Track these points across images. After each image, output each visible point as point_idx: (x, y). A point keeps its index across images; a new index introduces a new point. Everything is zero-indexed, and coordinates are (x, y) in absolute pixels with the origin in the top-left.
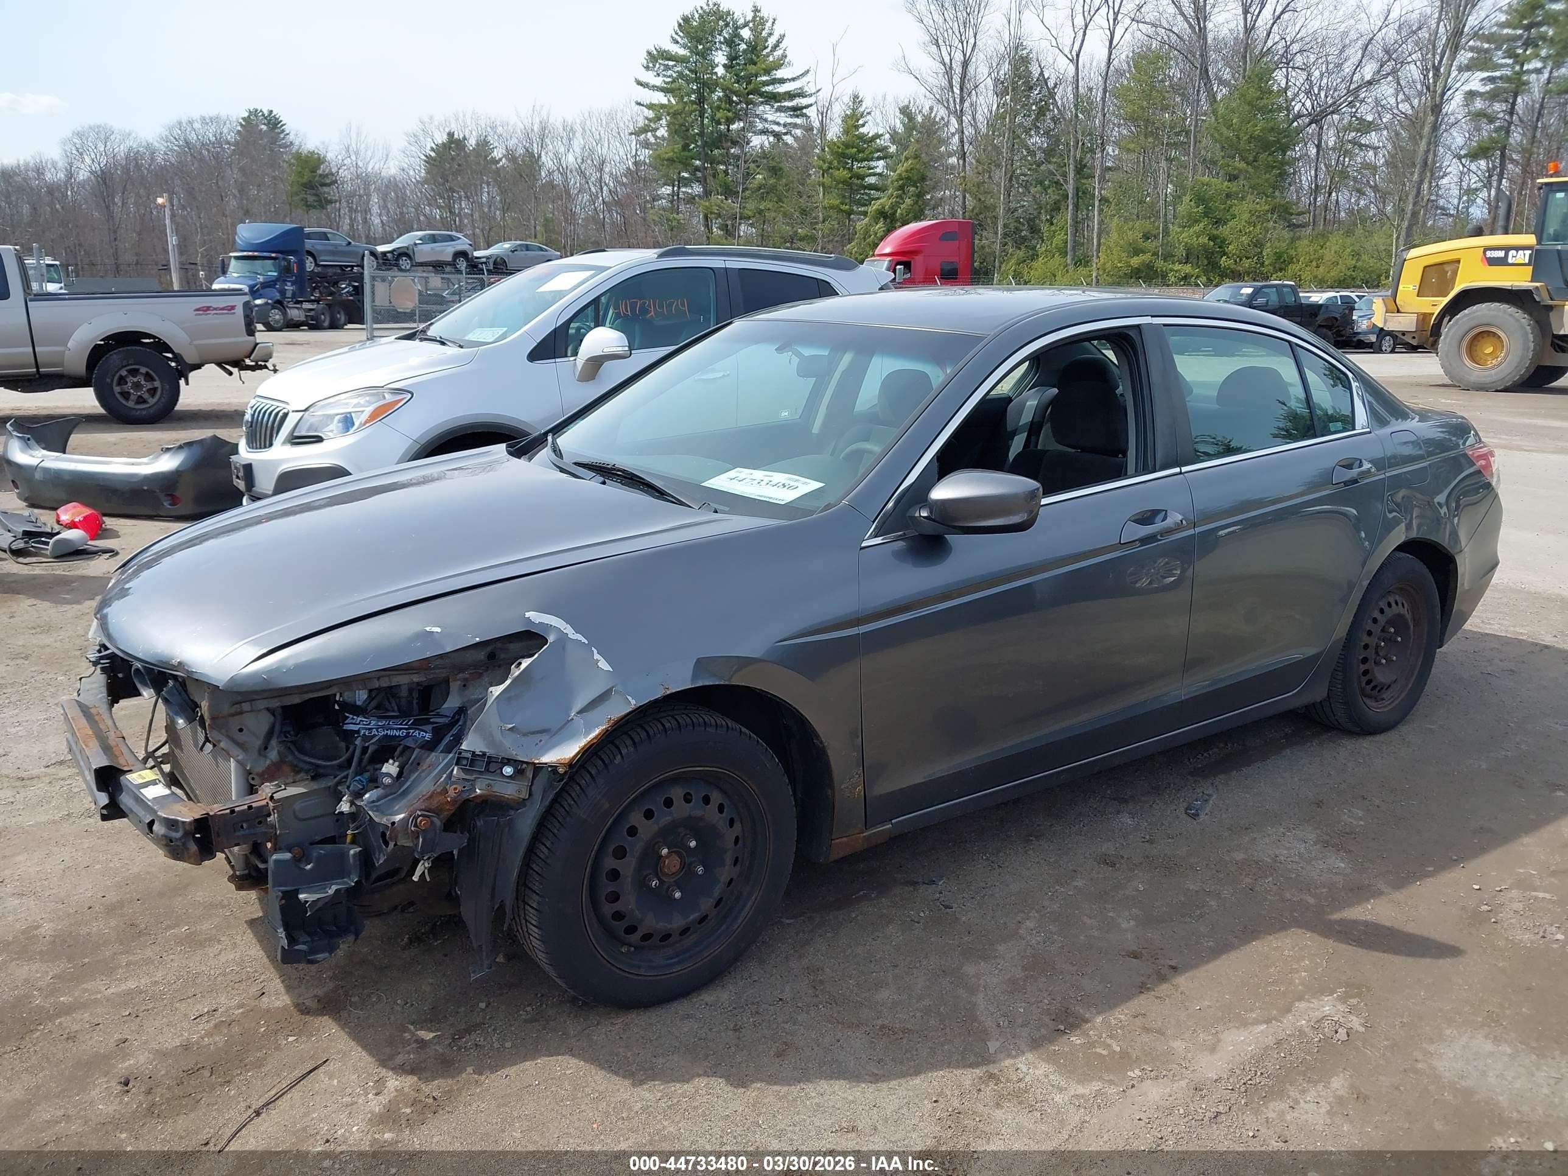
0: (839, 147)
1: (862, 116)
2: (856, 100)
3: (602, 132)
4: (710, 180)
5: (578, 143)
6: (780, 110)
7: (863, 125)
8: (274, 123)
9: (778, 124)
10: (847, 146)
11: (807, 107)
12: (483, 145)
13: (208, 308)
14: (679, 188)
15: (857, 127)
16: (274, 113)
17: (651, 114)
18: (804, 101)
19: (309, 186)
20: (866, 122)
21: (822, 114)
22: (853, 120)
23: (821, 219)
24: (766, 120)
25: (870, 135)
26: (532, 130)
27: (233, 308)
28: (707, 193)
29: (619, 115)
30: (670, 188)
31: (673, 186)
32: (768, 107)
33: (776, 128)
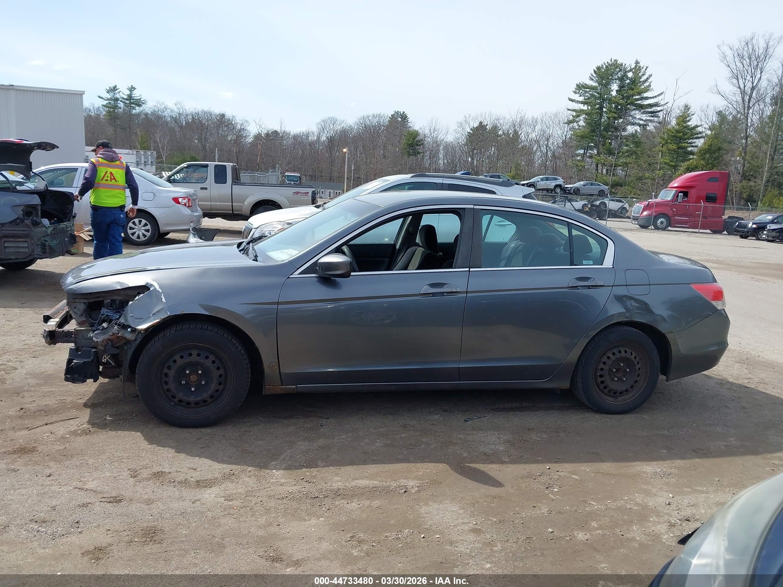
0: (673, 133)
1: (689, 116)
2: (687, 107)
3: (551, 123)
4: (601, 147)
5: (538, 128)
6: (643, 113)
7: (689, 121)
8: (404, 117)
9: (642, 120)
10: (678, 131)
11: (659, 111)
12: (495, 128)
13: (298, 192)
14: (587, 151)
15: (685, 122)
16: (405, 113)
17: (574, 114)
18: (659, 109)
19: (411, 145)
20: (691, 119)
21: (666, 115)
22: (684, 118)
23: (658, 168)
24: (635, 118)
25: (693, 126)
26: (516, 121)
27: (308, 193)
28: (599, 153)
29: (561, 114)
30: (583, 151)
31: (585, 150)
32: (637, 112)
33: (641, 122)
